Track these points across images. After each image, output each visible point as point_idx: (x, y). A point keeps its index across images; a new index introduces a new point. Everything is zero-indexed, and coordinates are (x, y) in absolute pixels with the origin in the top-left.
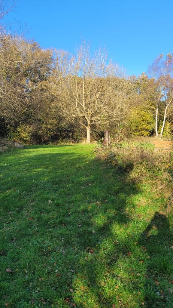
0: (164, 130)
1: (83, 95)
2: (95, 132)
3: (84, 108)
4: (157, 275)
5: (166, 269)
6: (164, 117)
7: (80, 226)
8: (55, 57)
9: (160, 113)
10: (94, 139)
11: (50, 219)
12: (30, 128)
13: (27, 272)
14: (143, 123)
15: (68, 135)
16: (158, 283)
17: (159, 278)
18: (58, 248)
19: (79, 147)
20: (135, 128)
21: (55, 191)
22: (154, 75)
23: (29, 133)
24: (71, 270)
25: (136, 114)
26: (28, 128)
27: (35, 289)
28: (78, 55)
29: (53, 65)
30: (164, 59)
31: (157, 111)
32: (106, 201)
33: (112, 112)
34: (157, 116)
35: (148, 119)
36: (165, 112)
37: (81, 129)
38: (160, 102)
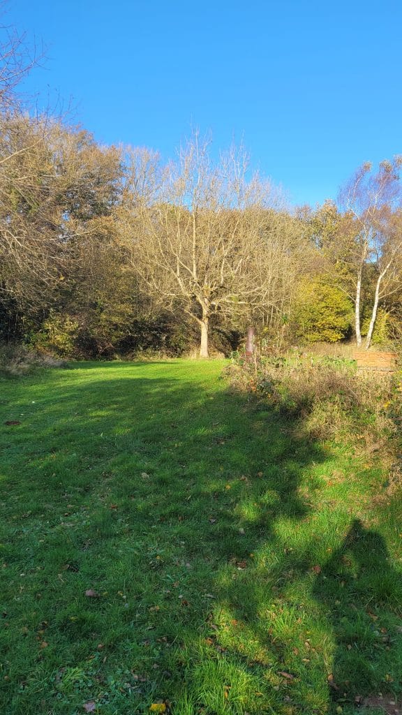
0: (374, 329)
1: (194, 250)
2: (219, 331)
3: (196, 279)
4: (372, 603)
5: (389, 595)
6: (373, 300)
7: (213, 521)
8: (128, 163)
9: (366, 291)
10: (216, 348)
11: (150, 508)
12: (72, 324)
13: (125, 597)
14: (327, 312)
15: (158, 338)
16: (375, 618)
17: (377, 609)
18: (177, 559)
19: (182, 365)
20: (310, 324)
21: (150, 455)
22: (351, 204)
23: (72, 333)
24: (209, 595)
25: (313, 293)
26: (68, 322)
27: (146, 624)
28: (183, 161)
29: (124, 181)
30: (375, 172)
31: (359, 287)
32: (261, 474)
33: (258, 288)
34: (358, 296)
35: (339, 304)
36: (377, 289)
37: (187, 325)
38: (364, 267)
